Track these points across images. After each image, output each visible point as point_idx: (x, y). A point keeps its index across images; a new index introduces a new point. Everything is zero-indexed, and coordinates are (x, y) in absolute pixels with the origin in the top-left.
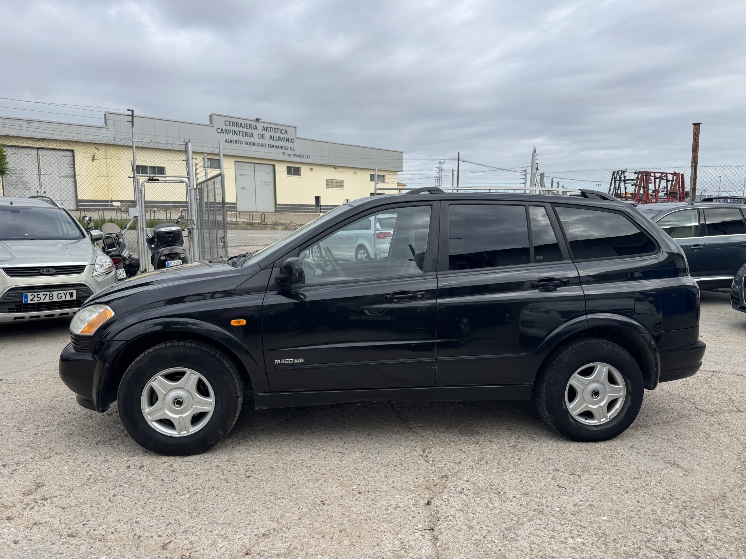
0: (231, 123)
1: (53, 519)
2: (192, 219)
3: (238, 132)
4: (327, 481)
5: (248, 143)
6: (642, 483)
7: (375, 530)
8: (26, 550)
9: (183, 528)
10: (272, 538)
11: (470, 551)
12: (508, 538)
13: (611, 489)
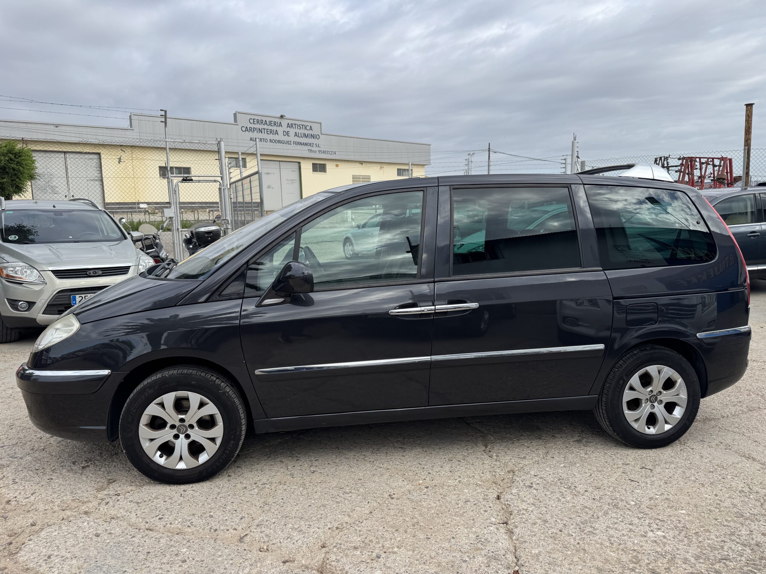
0: (256, 120)
1: (129, 514)
2: (227, 218)
3: (263, 130)
4: (392, 475)
5: (273, 141)
6: (719, 476)
7: (448, 523)
8: (108, 543)
9: (256, 522)
10: (346, 531)
11: (549, 544)
12: (585, 532)
13: (685, 483)
